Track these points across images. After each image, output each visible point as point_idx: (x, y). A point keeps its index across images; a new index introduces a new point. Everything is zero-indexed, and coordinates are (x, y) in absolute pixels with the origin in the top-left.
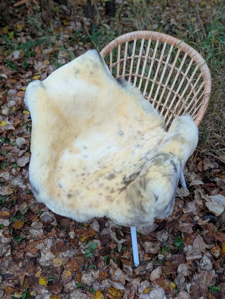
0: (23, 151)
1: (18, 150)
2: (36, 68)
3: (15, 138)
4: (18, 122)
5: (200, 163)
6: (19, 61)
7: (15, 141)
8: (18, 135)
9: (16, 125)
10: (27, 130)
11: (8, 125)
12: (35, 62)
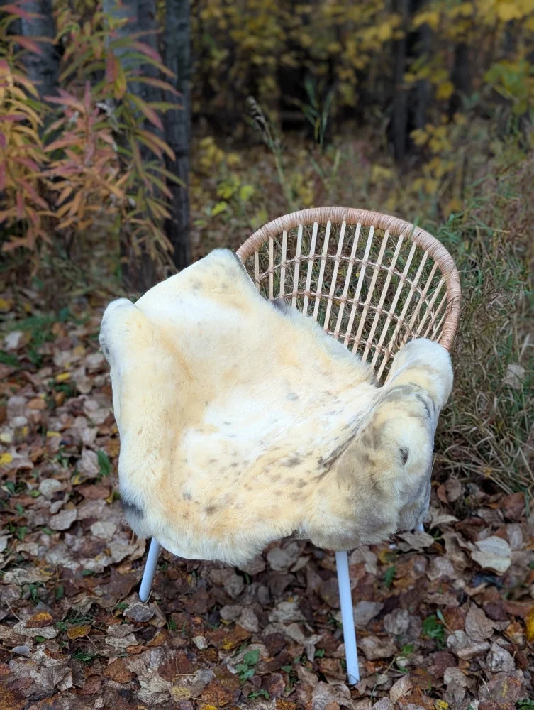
0: (59, 503)
1: (49, 503)
2: (58, 361)
3: (38, 481)
4: (39, 452)
5: (441, 489)
6: (20, 351)
7: (37, 489)
8: (42, 475)
9: (35, 459)
10: (62, 466)
11: (16, 460)
12: (56, 351)
